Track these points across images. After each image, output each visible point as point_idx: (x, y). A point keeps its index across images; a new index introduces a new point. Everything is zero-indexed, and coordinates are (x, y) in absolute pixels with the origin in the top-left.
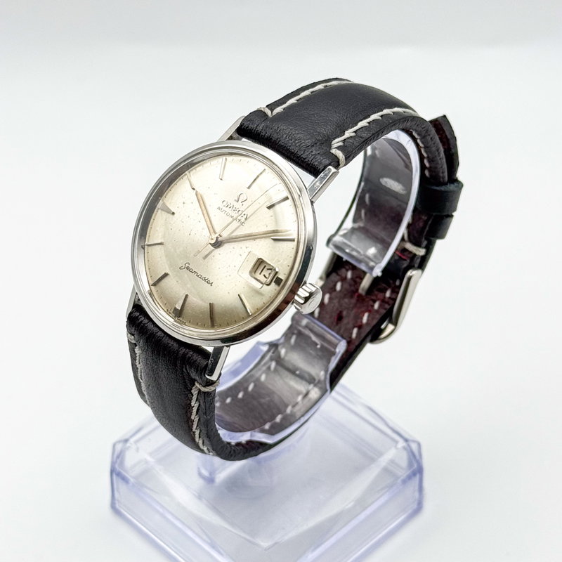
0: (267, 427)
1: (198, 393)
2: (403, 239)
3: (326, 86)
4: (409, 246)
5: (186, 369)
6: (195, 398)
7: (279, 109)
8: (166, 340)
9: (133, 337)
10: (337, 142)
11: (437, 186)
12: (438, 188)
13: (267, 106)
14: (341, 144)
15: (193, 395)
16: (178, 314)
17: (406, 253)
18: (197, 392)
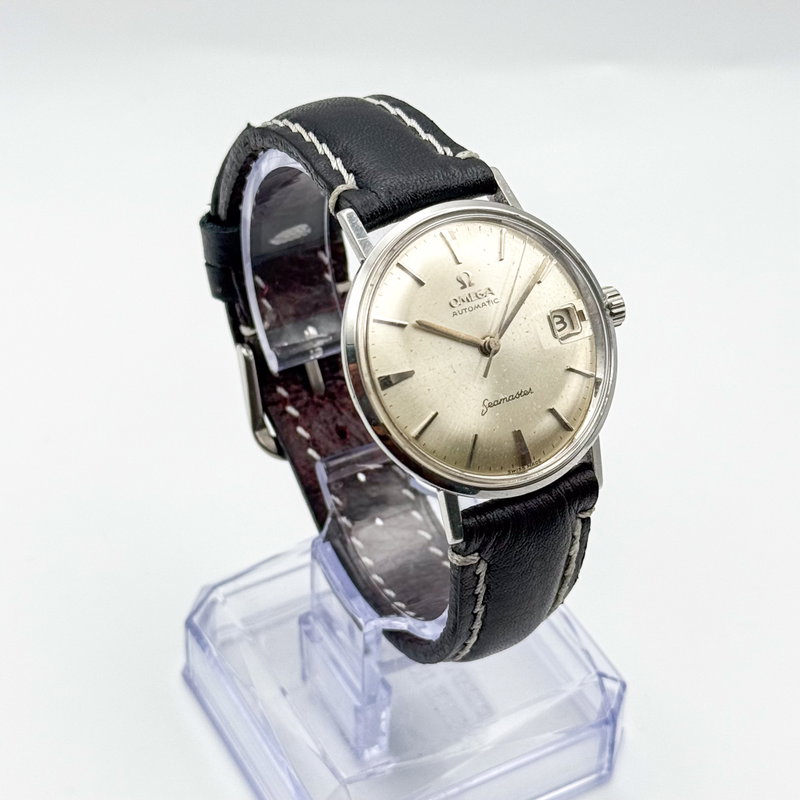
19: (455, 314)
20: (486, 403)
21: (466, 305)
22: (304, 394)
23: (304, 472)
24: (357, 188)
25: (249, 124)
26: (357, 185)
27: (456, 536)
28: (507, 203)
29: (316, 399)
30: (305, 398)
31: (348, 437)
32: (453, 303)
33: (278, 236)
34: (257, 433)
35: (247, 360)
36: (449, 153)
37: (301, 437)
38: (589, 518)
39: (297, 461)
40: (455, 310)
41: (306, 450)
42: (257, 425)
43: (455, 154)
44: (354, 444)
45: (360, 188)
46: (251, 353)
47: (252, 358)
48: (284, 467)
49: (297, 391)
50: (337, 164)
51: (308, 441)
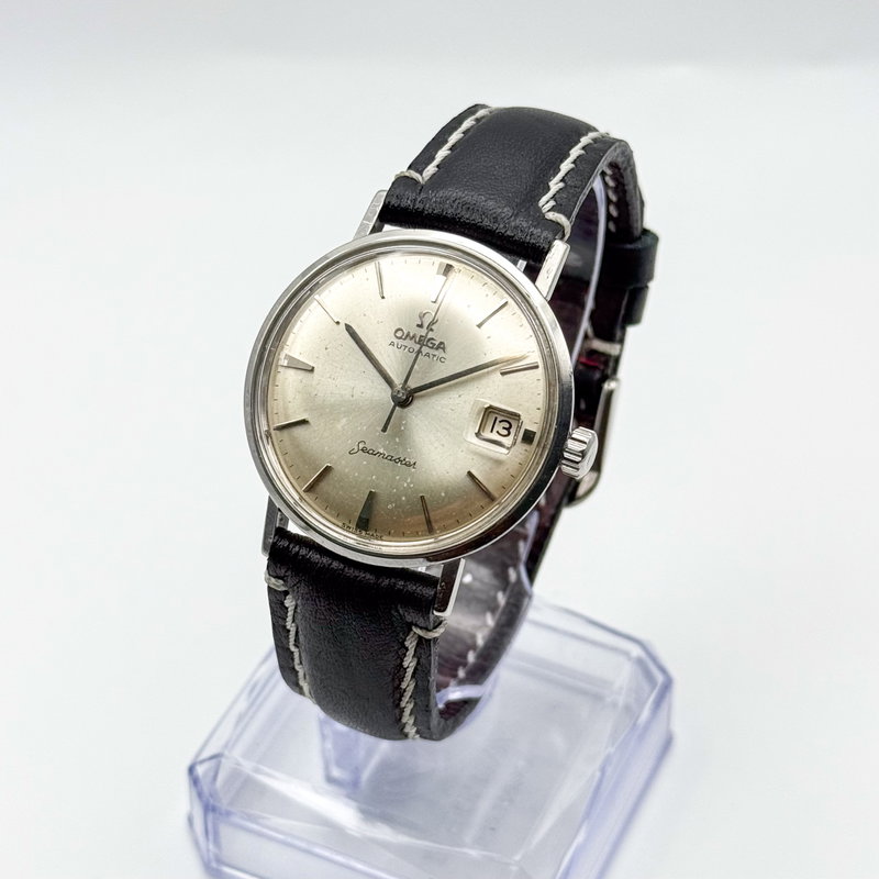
0: (461, 673)
1: (418, 644)
2: (586, 337)
3: (477, 120)
4: (598, 345)
5: (398, 611)
6: (411, 652)
7: (431, 169)
8: (351, 572)
9: (281, 582)
10: (545, 202)
11: (631, 243)
12: (629, 246)
13: (410, 167)
14: (552, 203)
15: (407, 649)
16: (364, 524)
17: (595, 357)
18: (415, 643)
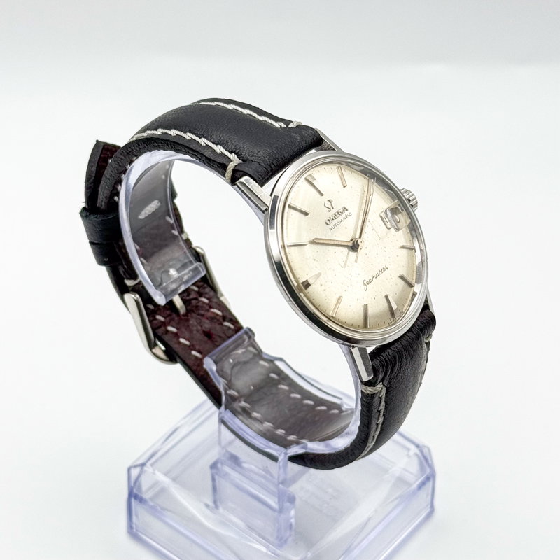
19: (331, 229)
20: (365, 282)
21: (335, 221)
22: (174, 315)
23: (194, 368)
24: (241, 161)
25: (97, 141)
26: (240, 159)
27: (369, 375)
28: (334, 149)
29: (183, 318)
30: (176, 318)
31: (214, 336)
32: (328, 222)
33: (143, 212)
34: (154, 351)
35: (137, 302)
36: (284, 126)
37: (185, 345)
38: (429, 342)
39: (188, 362)
40: (330, 226)
41: (190, 353)
42: (152, 346)
43: (287, 126)
44: (218, 339)
45: (244, 161)
46: (137, 296)
47: (140, 300)
48: (178, 368)
49: (169, 315)
50: (219, 149)
51: (190, 346)
